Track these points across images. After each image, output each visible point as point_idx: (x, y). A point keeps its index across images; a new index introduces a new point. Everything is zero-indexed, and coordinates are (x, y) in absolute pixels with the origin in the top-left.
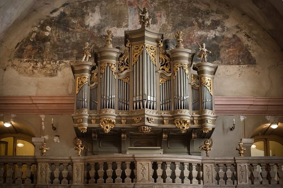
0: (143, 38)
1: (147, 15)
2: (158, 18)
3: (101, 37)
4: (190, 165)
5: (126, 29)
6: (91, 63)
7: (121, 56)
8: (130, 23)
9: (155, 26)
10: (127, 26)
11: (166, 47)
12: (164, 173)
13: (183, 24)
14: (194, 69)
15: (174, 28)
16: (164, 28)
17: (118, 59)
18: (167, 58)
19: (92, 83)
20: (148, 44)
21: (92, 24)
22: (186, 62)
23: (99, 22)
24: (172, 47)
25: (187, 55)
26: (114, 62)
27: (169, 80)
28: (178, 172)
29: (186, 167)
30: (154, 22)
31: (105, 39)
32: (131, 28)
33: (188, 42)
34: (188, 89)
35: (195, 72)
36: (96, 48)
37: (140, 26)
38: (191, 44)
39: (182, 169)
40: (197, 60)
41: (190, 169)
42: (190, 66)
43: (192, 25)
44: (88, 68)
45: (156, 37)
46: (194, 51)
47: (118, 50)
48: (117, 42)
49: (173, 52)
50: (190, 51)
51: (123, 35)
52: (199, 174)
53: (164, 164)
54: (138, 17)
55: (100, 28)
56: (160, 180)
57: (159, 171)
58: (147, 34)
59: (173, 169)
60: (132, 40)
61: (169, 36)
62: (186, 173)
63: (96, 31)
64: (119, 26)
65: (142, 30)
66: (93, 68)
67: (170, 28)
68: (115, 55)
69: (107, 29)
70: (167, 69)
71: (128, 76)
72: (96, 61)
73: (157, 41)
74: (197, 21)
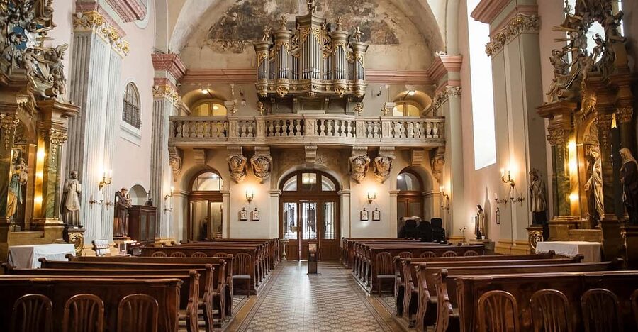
0: (310, 22)
1: (313, 4)
2: (322, 6)
3: (277, 22)
4: (346, 122)
5: (297, 15)
6: (269, 43)
7: (293, 36)
8: (300, 11)
9: (320, 12)
10: (297, 13)
11: (328, 30)
12: (326, 128)
13: (342, 11)
14: (350, 47)
15: (335, 14)
16: (327, 14)
17: (291, 39)
18: (329, 38)
19: (270, 58)
20: (314, 27)
21: (269, 11)
22: (344, 42)
23: (275, 9)
24: (333, 30)
25: (344, 36)
26: (287, 41)
27: (330, 56)
28: (337, 127)
29: (343, 123)
30: (319, 9)
31: (280, 23)
32: (301, 14)
33: (346, 26)
34: (345, 62)
35: (351, 50)
36: (273, 30)
37: (308, 13)
38: (348, 28)
39: (340, 125)
40: (352, 40)
41: (346, 125)
42: (346, 45)
43: (349, 12)
44: (267, 46)
45: (321, 21)
46: (350, 33)
47: (290, 32)
48: (290, 26)
49: (334, 33)
50: (347, 33)
51: (295, 20)
52: (353, 129)
53: (326, 121)
54: (306, 5)
55: (276, 14)
56: (323, 133)
57: (323, 127)
58: (313, 19)
59: (333, 125)
60: (301, 24)
61: (331, 21)
62: (343, 128)
63: (273, 17)
64: (291, 12)
65: (310, 16)
66: (271, 46)
67: (331, 14)
68: (288, 36)
69: (281, 15)
70: (329, 48)
71: (298, 52)
72: (273, 41)
73: (321, 25)
74: (353, 8)
